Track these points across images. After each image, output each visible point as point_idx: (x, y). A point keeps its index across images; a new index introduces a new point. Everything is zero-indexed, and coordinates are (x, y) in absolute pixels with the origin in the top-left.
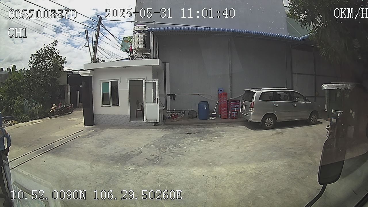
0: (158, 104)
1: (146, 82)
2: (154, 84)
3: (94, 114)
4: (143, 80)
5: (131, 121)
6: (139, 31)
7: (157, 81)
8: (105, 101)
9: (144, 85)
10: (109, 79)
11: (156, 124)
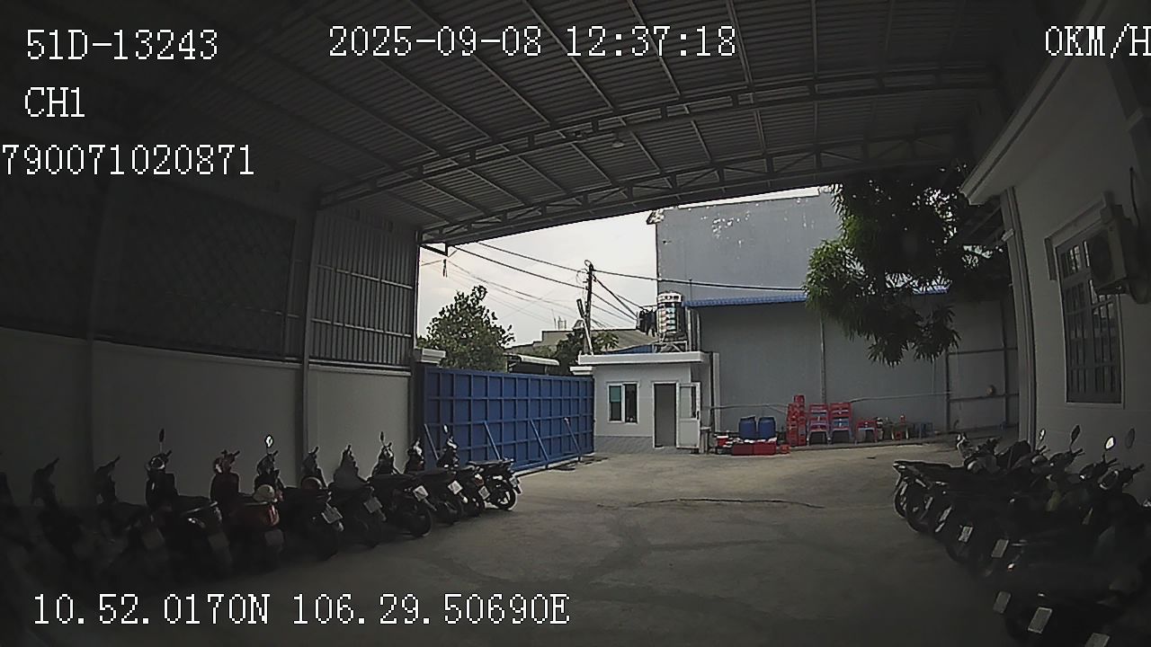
0: (699, 421)
1: (681, 388)
2: (694, 389)
4: (675, 385)
5: (656, 445)
6: (668, 305)
7: (697, 384)
8: (615, 415)
9: (678, 391)
10: (622, 380)
11: (696, 451)
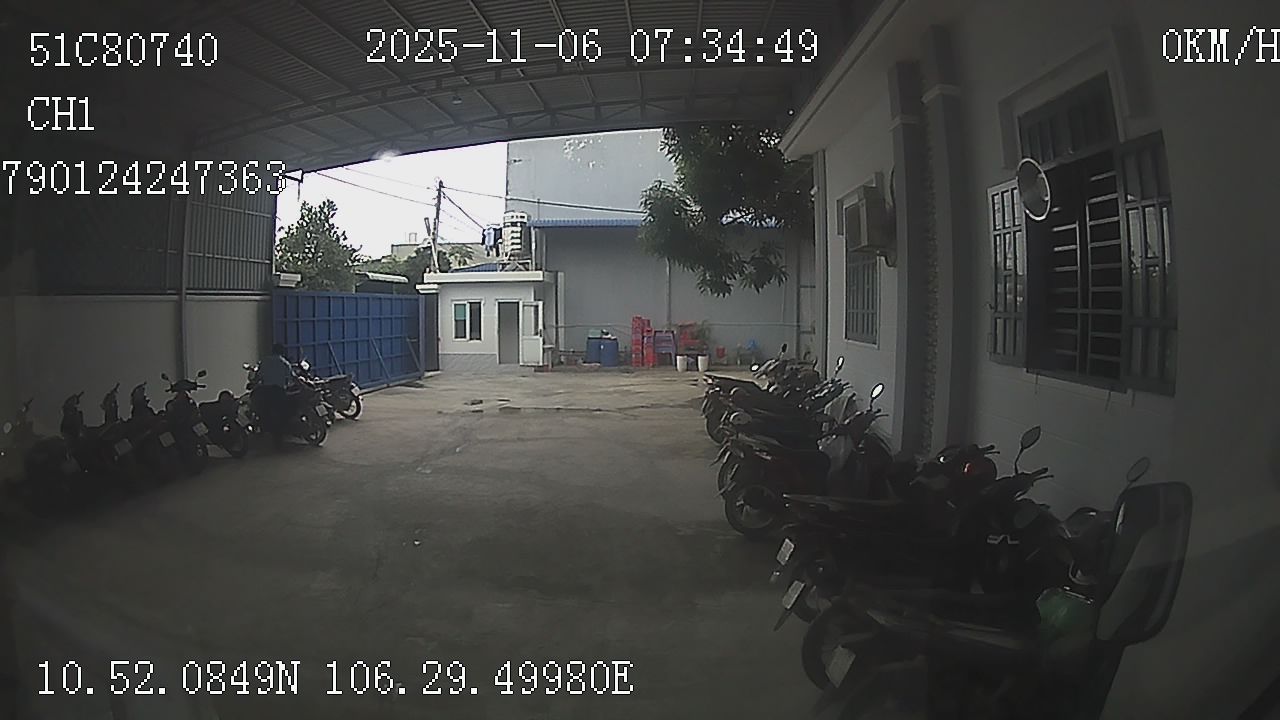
0: (541, 339)
1: (524, 306)
3: (440, 352)
4: (518, 303)
5: (500, 363)
6: (514, 224)
7: (540, 303)
8: (461, 333)
9: (521, 310)
10: (467, 297)
11: (539, 369)
